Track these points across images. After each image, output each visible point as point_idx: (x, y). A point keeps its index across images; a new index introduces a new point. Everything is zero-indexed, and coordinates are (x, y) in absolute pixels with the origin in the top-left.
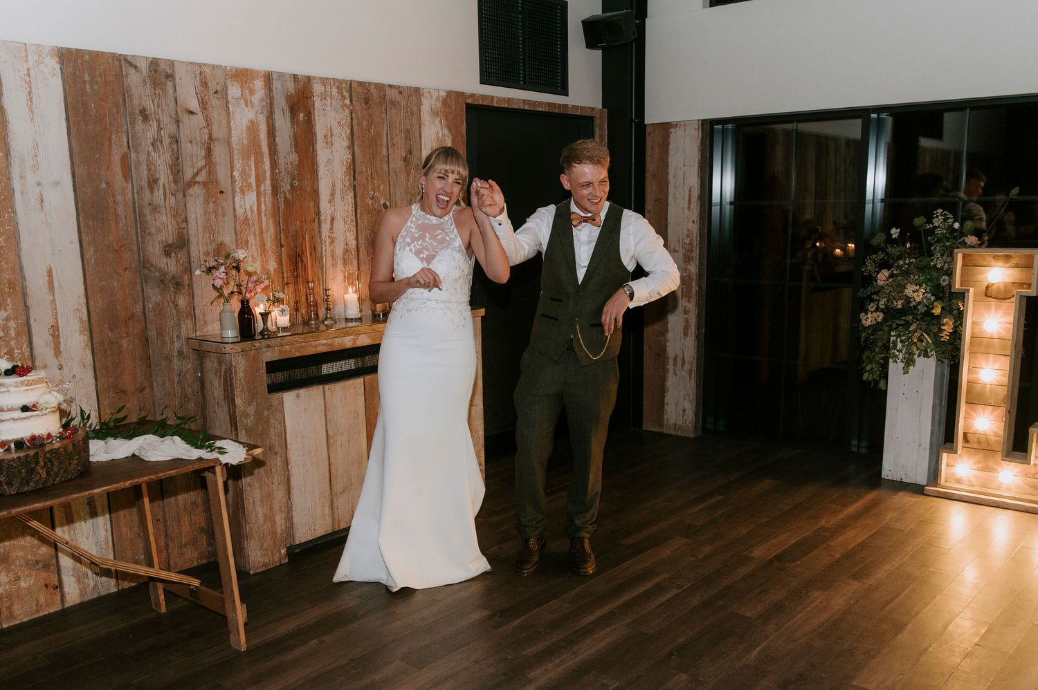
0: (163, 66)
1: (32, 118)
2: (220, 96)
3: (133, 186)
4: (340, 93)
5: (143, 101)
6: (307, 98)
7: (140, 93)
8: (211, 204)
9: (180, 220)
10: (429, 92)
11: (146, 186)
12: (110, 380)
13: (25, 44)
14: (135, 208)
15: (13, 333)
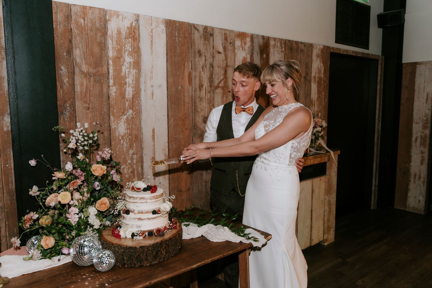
0: (209, 30)
1: (152, 53)
2: (232, 45)
3: (192, 88)
4: (281, 45)
5: (200, 47)
6: (267, 47)
7: (199, 43)
8: (225, 98)
9: (211, 105)
10: (316, 46)
11: (198, 88)
12: (176, 185)
13: (152, 17)
14: (192, 98)
15: (135, 161)
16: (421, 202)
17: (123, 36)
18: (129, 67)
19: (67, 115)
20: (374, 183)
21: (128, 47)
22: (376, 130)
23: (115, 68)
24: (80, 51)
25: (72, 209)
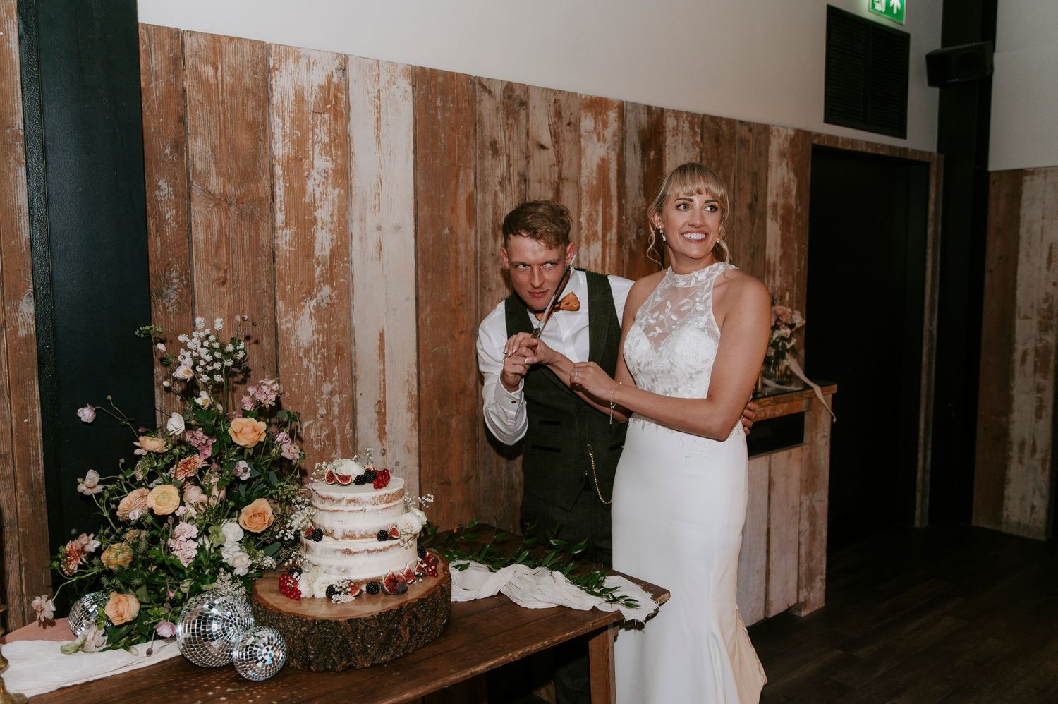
0: (518, 92)
1: (379, 149)
2: (573, 129)
3: (476, 232)
4: (692, 128)
5: (495, 132)
6: (659, 133)
7: (493, 123)
10: (778, 131)
11: (490, 233)
12: (435, 468)
13: (378, 61)
14: (476, 258)
15: (336, 410)
16: (1036, 510)
17: (310, 107)
18: (322, 181)
19: (172, 297)
20: (921, 463)
21: (322, 134)
22: (926, 334)
23: (288, 185)
24: (205, 142)
25: (183, 527)
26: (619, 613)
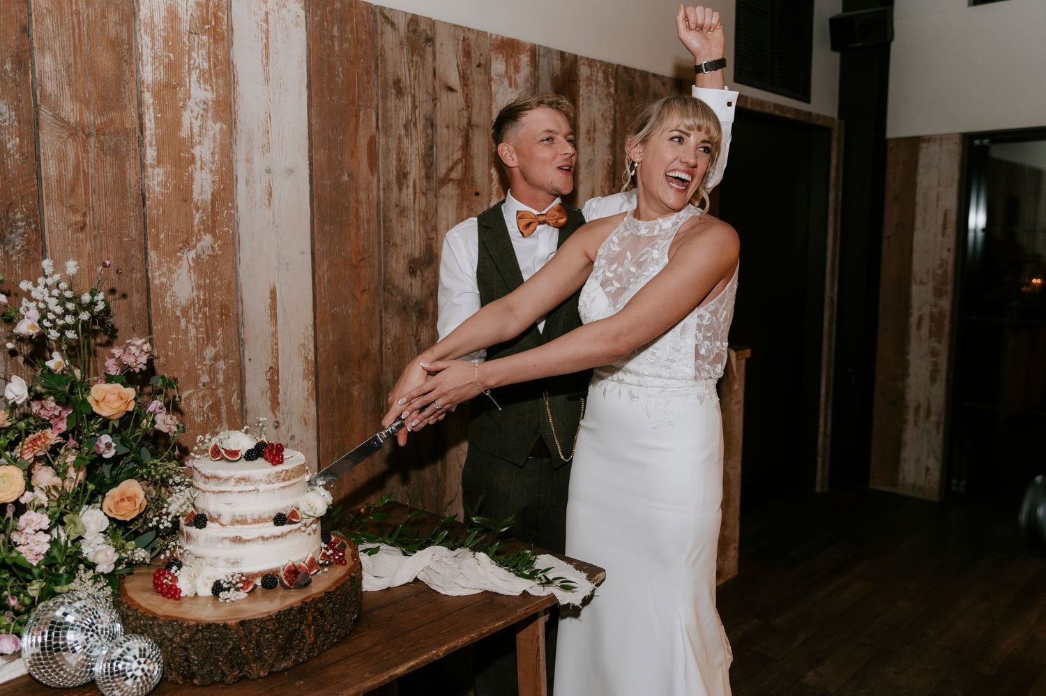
0: (423, 26)
1: (267, 80)
2: (482, 71)
3: (379, 181)
4: (606, 79)
5: (398, 70)
6: (573, 81)
7: (397, 61)
8: (465, 209)
9: (429, 229)
11: (394, 181)
12: (336, 441)
14: (378, 210)
15: (221, 377)
16: (931, 472)
17: (185, 26)
18: (201, 113)
19: (17, 243)
20: (822, 429)
21: (200, 58)
22: (827, 300)
23: (160, 115)
24: (56, 60)
25: (29, 517)
26: (552, 597)
